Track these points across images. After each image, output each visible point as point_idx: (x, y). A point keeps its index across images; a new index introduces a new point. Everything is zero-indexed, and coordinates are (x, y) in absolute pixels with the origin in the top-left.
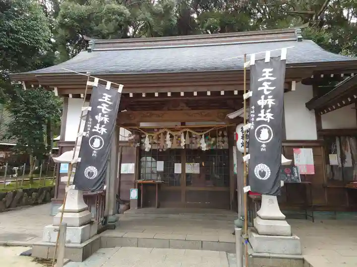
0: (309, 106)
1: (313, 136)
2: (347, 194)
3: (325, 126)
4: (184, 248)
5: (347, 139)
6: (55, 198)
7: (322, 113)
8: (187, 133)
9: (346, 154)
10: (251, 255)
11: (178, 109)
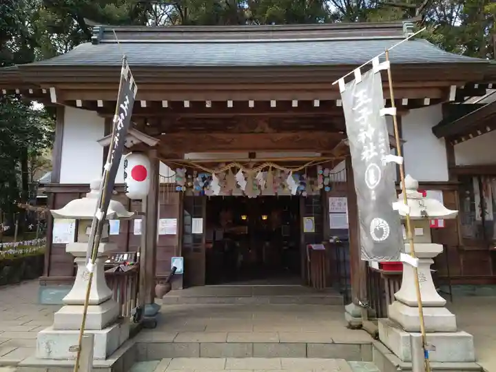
0: (437, 131)
1: (444, 176)
2: (490, 260)
3: (459, 161)
4: (277, 355)
5: (488, 180)
6: (45, 276)
7: (456, 141)
8: (270, 169)
9: (486, 202)
10: (398, 366)
11: (256, 130)
